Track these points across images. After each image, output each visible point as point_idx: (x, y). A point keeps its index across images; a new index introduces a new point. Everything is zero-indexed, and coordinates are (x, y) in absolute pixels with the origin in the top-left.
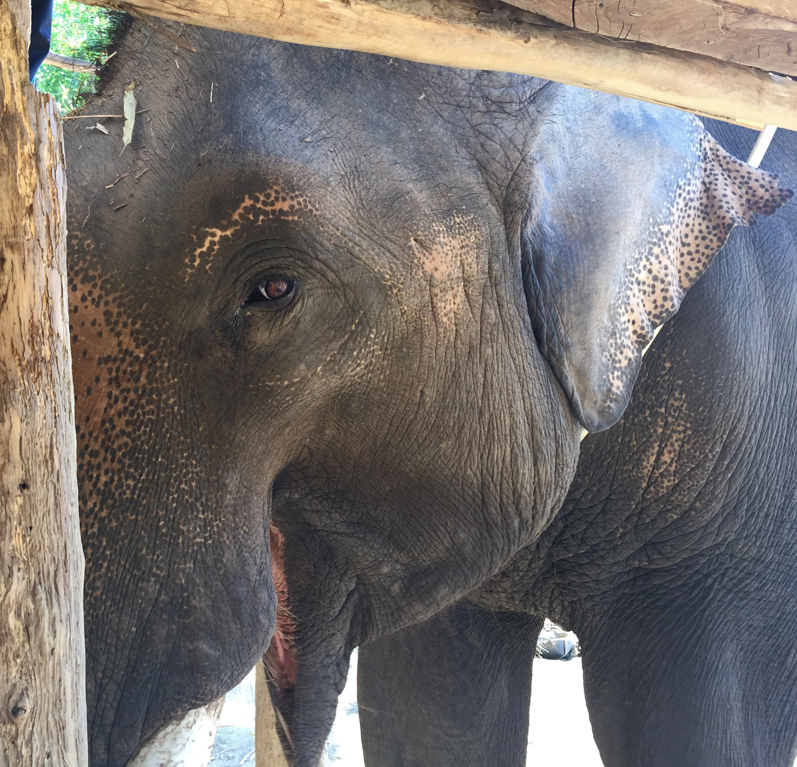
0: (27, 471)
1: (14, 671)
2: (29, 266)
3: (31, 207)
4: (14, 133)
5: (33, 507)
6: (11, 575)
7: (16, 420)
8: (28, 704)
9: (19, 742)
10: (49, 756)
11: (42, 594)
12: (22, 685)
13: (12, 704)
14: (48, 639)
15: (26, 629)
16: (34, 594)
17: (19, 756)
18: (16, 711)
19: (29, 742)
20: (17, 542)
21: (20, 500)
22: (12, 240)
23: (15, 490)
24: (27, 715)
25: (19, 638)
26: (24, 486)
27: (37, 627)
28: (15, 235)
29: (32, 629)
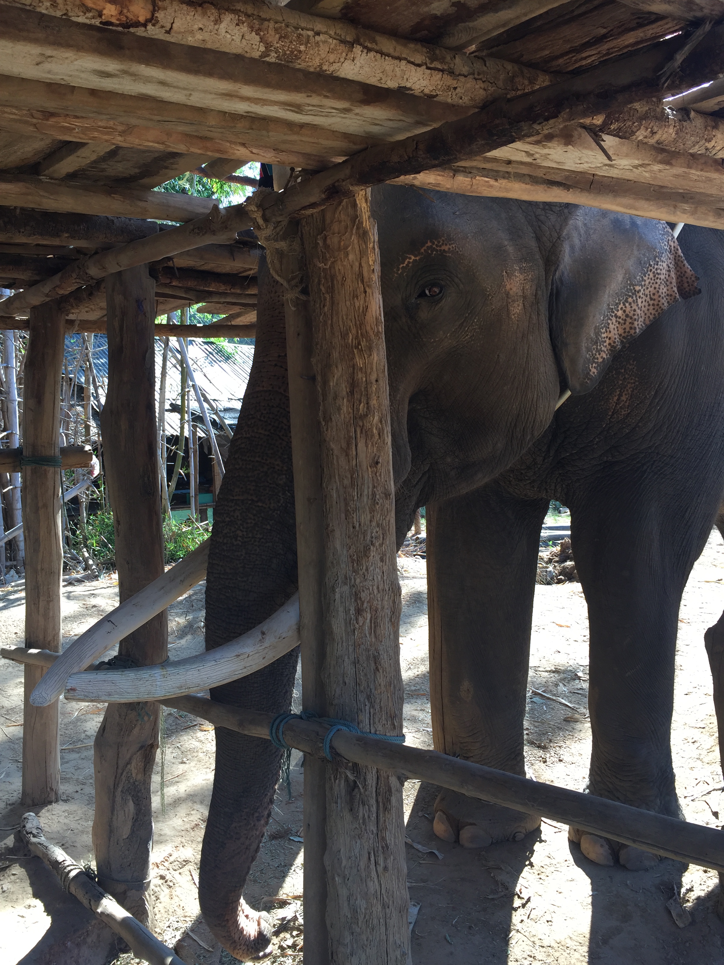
0: (378, 375)
1: (375, 449)
2: (374, 294)
3: (373, 269)
4: (367, 238)
5: (379, 389)
6: (374, 413)
7: (375, 355)
8: (380, 460)
9: (377, 475)
10: (386, 481)
11: (384, 422)
12: (378, 454)
13: (375, 460)
14: (386, 438)
15: (379, 434)
16: (381, 422)
17: (378, 480)
18: (377, 463)
19: (380, 475)
20: (375, 402)
21: (375, 386)
22: (368, 284)
23: (374, 382)
24: (380, 465)
25: (377, 437)
26: (377, 381)
27: (383, 433)
28: (369, 282)
29: (381, 434)
